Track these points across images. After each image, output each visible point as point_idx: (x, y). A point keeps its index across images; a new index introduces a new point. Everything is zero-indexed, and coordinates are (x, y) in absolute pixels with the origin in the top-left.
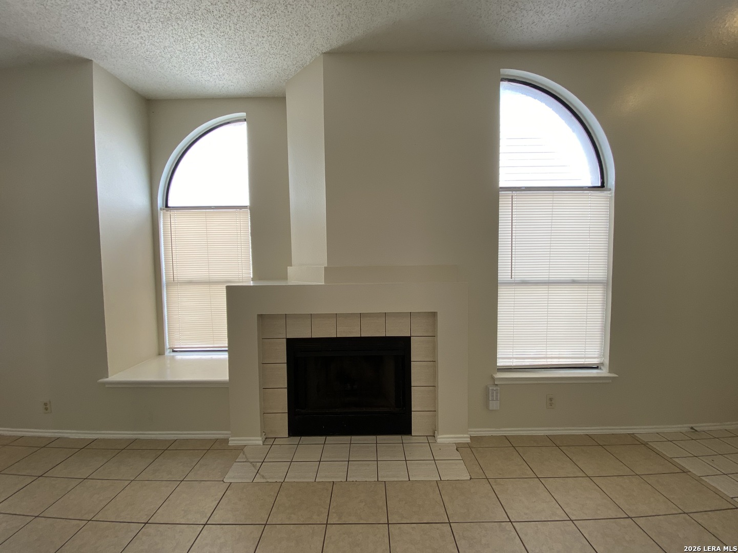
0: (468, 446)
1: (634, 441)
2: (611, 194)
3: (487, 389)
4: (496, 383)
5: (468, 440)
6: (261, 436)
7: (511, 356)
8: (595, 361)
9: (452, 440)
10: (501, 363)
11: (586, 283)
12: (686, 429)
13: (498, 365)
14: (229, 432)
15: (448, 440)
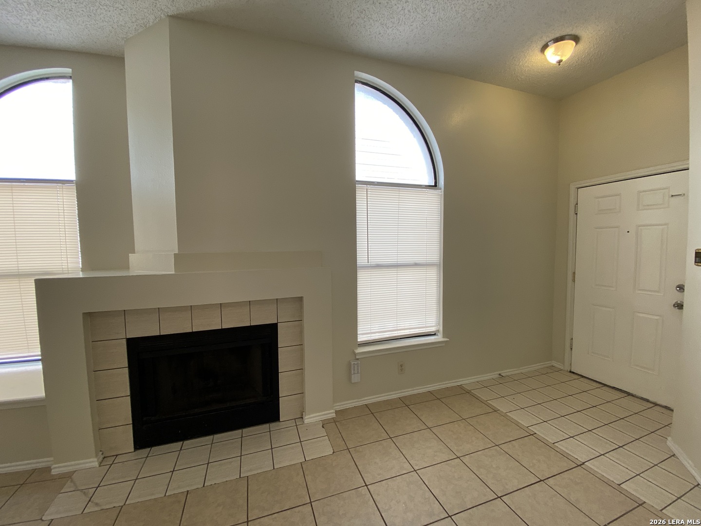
0: (334, 421)
1: (462, 392)
2: (441, 192)
3: (349, 365)
4: (357, 357)
5: (334, 415)
6: (97, 456)
7: (369, 331)
8: (433, 329)
9: (319, 417)
10: (361, 338)
11: (425, 265)
12: (496, 376)
13: (359, 340)
14: (52, 459)
15: (315, 418)
